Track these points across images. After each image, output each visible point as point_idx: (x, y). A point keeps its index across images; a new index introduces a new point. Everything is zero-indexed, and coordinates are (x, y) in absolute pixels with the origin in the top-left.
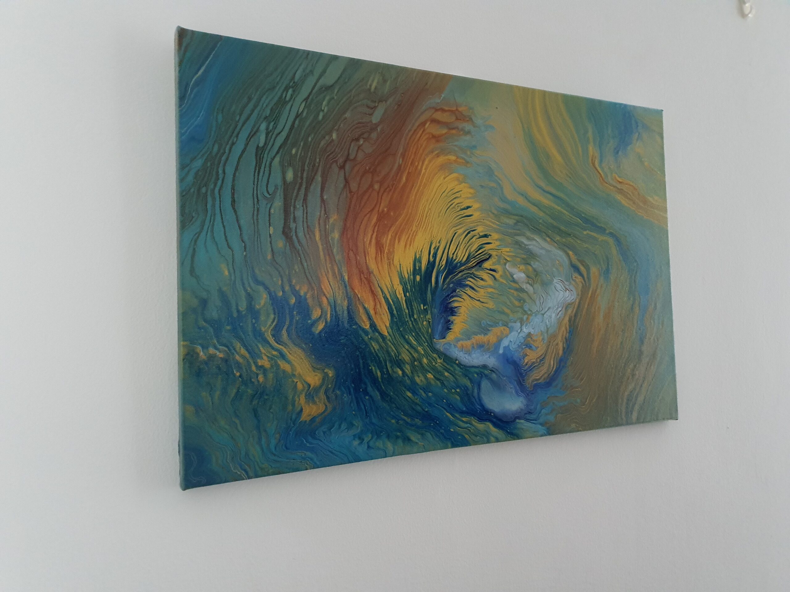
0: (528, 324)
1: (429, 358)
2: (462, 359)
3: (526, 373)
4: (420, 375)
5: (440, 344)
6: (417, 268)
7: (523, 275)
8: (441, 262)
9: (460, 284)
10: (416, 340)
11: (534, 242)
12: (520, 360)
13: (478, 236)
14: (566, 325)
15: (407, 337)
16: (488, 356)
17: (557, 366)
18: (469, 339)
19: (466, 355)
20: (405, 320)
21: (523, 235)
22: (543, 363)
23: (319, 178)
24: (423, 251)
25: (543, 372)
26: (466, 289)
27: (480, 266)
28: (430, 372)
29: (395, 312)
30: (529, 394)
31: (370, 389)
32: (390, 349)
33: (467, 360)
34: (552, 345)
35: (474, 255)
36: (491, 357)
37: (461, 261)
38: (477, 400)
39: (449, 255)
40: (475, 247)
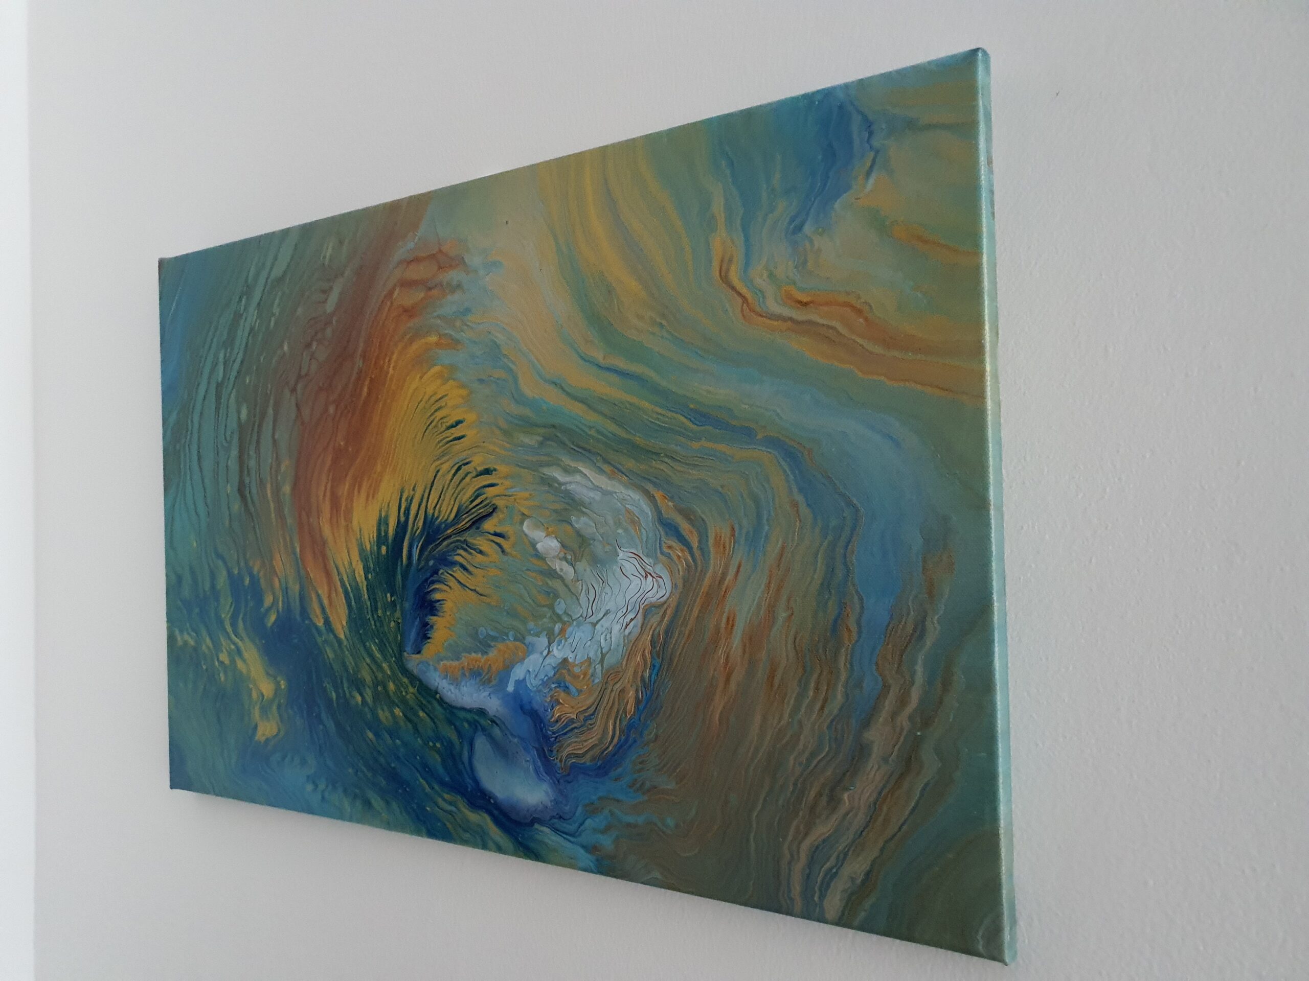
0: (563, 641)
1: (397, 682)
2: (445, 691)
3: (556, 738)
4: (385, 708)
5: (413, 662)
6: (383, 534)
7: (554, 544)
8: (416, 521)
9: (445, 561)
10: (382, 650)
11: (578, 478)
12: (547, 711)
13: (474, 474)
14: (644, 651)
15: (367, 644)
16: (486, 694)
17: (620, 737)
18: (458, 659)
19: (452, 688)
20: (366, 617)
21: (556, 463)
22: (591, 725)
23: (270, 411)
24: (390, 505)
25: (591, 742)
26: (455, 569)
27: (478, 528)
28: (398, 707)
29: (353, 603)
30: (561, 781)
31: (324, 715)
32: (346, 660)
33: (453, 696)
34: (612, 691)
35: (467, 507)
36: (492, 696)
37: (446, 520)
38: (468, 769)
39: (428, 510)
40: (469, 492)
